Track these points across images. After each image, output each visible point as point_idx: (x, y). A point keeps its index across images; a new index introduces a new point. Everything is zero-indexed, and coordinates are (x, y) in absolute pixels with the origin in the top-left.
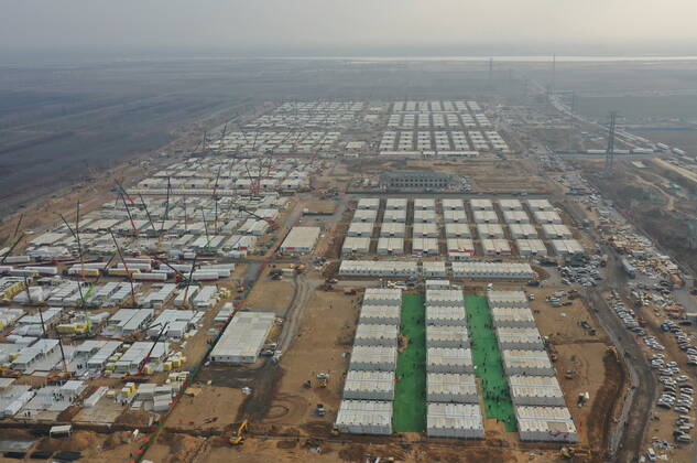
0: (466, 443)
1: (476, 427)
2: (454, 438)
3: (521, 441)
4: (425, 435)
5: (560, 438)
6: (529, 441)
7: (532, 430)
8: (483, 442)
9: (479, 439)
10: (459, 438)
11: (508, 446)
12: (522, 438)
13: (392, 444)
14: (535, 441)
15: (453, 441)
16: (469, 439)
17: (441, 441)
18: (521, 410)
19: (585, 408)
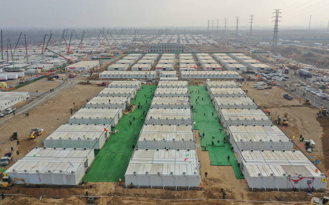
0: (176, 193)
1: (190, 173)
2: (161, 188)
3: (250, 190)
4: (121, 184)
5: (303, 185)
6: (262, 190)
7: (264, 174)
8: (199, 193)
9: (194, 189)
10: (168, 188)
11: (233, 197)
12: (252, 186)
13: (73, 198)
14: (270, 190)
15: (158, 192)
16: (180, 189)
17: (143, 191)
18: (246, 154)
19: (316, 153)
